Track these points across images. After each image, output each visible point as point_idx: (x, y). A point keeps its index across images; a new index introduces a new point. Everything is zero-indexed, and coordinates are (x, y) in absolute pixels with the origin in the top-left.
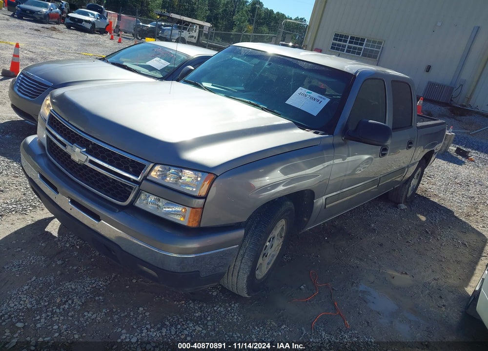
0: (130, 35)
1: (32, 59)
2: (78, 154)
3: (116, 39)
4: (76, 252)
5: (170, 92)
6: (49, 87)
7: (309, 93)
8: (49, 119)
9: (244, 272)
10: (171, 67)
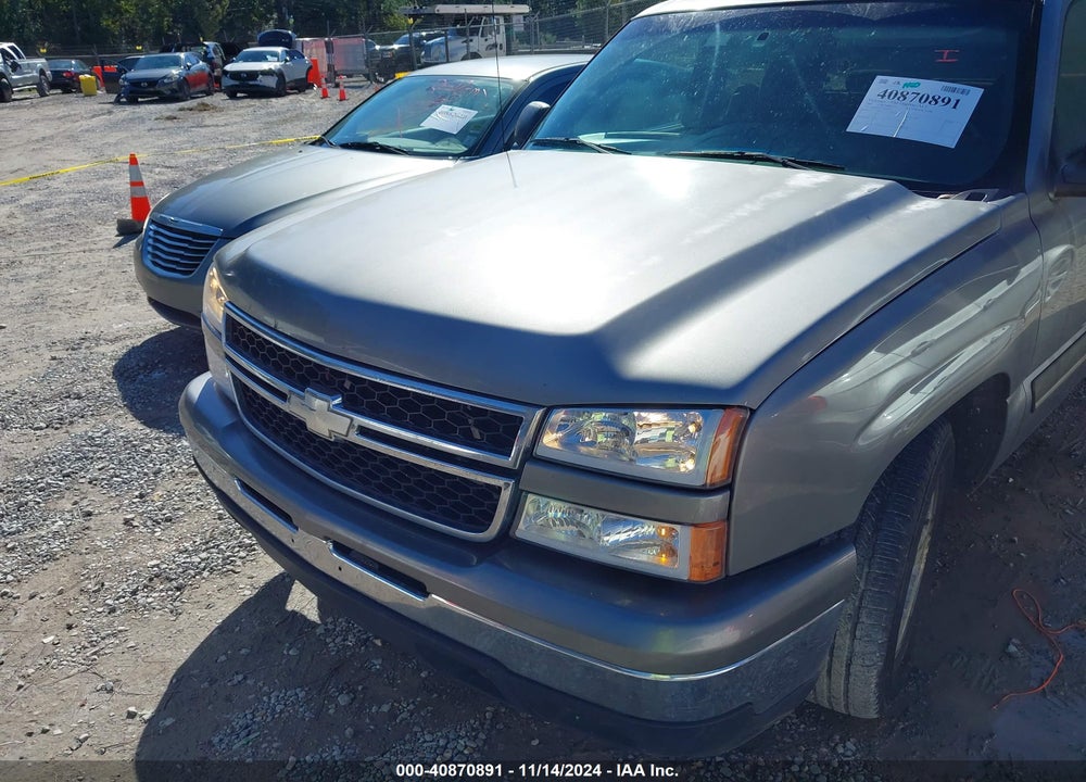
0: (359, 79)
1: (172, 183)
2: (325, 417)
3: (334, 93)
4: (377, 658)
5: (514, 181)
6: (215, 238)
7: (913, 86)
8: (227, 330)
9: (867, 663)
10: (483, 121)
